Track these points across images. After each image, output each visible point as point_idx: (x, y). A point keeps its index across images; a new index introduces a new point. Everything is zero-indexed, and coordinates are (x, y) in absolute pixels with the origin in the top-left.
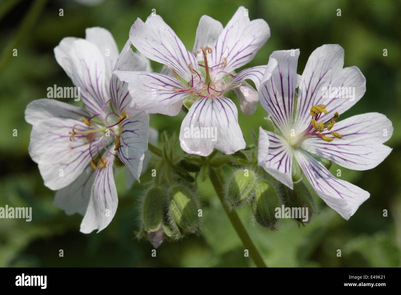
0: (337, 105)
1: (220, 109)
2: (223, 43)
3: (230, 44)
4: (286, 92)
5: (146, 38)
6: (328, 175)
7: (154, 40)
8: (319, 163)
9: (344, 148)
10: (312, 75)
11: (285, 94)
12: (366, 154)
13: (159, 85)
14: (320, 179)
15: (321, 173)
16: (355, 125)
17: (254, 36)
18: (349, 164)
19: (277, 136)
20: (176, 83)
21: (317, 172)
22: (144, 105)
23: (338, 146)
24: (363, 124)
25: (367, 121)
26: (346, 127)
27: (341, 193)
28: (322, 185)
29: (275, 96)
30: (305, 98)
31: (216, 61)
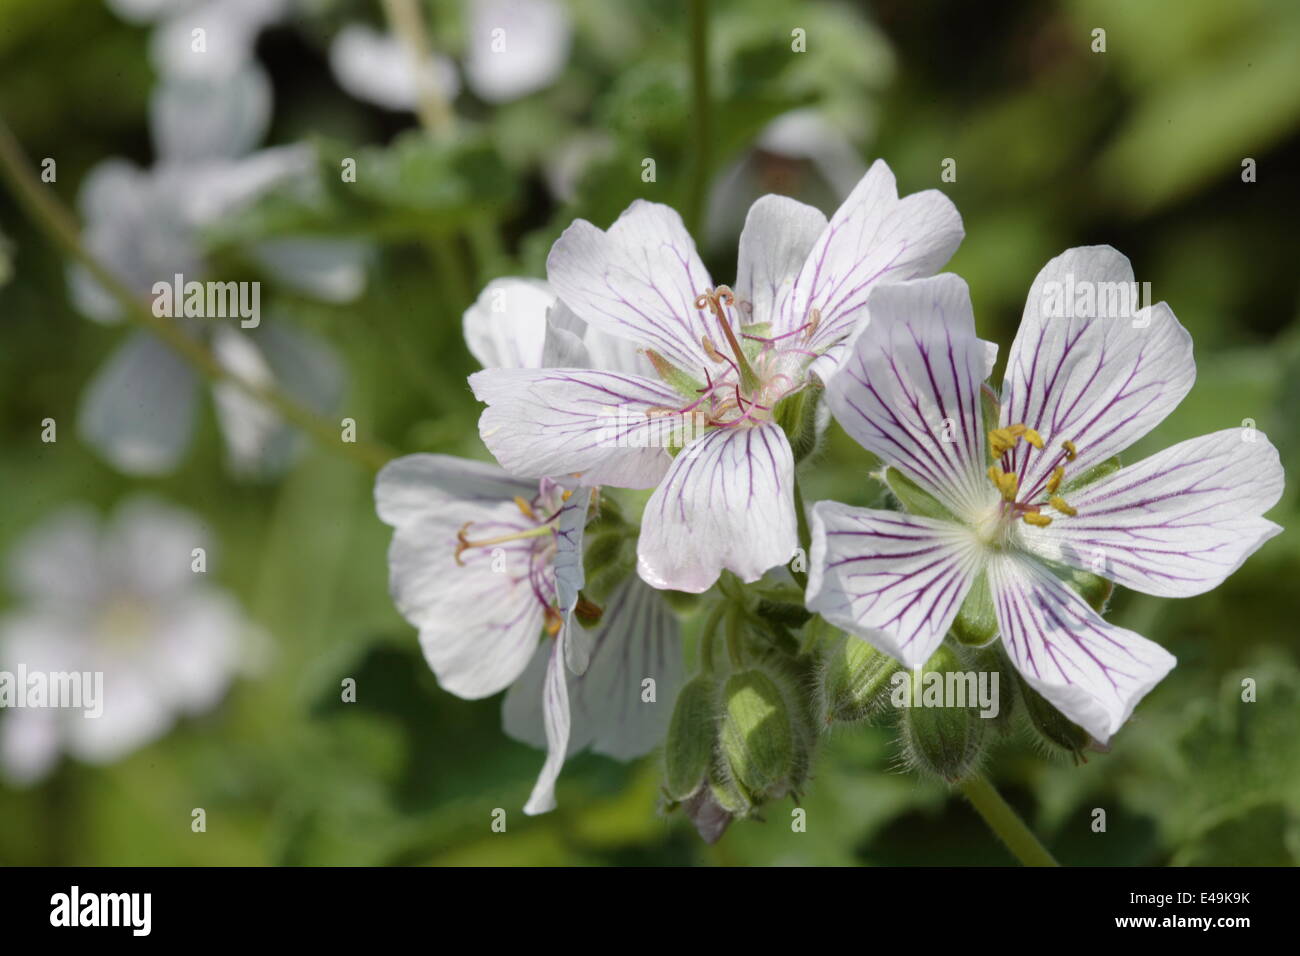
0: (1127, 415)
1: (737, 460)
2: (818, 269)
3: (838, 267)
4: (948, 395)
5: (607, 274)
6: (1081, 619)
7: (629, 277)
8: (1066, 586)
9: (1149, 536)
10: (1041, 338)
11: (945, 399)
12: (1212, 550)
13: (602, 404)
14: (1060, 631)
15: (1063, 613)
16: (1181, 469)
17: (904, 240)
18: (1156, 581)
19: (915, 520)
20: (658, 393)
21: (1051, 612)
22: (526, 466)
23: (1131, 531)
24: (1208, 462)
25: (1219, 455)
26: (1155, 476)
27: (1109, 668)
28: (1060, 647)
29: (916, 408)
30: (1023, 405)
31: (791, 321)
